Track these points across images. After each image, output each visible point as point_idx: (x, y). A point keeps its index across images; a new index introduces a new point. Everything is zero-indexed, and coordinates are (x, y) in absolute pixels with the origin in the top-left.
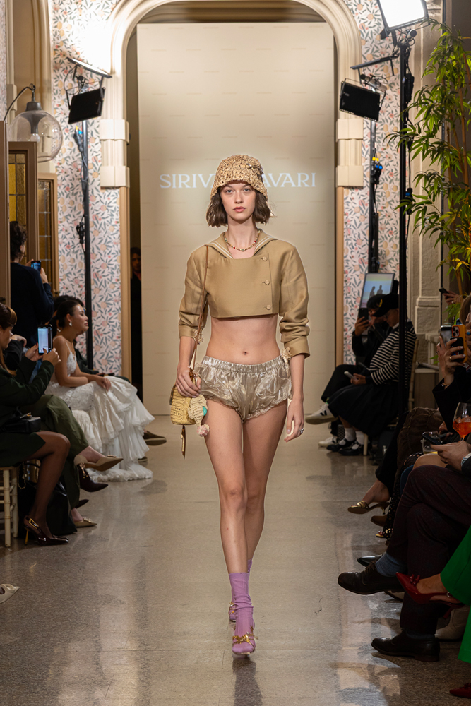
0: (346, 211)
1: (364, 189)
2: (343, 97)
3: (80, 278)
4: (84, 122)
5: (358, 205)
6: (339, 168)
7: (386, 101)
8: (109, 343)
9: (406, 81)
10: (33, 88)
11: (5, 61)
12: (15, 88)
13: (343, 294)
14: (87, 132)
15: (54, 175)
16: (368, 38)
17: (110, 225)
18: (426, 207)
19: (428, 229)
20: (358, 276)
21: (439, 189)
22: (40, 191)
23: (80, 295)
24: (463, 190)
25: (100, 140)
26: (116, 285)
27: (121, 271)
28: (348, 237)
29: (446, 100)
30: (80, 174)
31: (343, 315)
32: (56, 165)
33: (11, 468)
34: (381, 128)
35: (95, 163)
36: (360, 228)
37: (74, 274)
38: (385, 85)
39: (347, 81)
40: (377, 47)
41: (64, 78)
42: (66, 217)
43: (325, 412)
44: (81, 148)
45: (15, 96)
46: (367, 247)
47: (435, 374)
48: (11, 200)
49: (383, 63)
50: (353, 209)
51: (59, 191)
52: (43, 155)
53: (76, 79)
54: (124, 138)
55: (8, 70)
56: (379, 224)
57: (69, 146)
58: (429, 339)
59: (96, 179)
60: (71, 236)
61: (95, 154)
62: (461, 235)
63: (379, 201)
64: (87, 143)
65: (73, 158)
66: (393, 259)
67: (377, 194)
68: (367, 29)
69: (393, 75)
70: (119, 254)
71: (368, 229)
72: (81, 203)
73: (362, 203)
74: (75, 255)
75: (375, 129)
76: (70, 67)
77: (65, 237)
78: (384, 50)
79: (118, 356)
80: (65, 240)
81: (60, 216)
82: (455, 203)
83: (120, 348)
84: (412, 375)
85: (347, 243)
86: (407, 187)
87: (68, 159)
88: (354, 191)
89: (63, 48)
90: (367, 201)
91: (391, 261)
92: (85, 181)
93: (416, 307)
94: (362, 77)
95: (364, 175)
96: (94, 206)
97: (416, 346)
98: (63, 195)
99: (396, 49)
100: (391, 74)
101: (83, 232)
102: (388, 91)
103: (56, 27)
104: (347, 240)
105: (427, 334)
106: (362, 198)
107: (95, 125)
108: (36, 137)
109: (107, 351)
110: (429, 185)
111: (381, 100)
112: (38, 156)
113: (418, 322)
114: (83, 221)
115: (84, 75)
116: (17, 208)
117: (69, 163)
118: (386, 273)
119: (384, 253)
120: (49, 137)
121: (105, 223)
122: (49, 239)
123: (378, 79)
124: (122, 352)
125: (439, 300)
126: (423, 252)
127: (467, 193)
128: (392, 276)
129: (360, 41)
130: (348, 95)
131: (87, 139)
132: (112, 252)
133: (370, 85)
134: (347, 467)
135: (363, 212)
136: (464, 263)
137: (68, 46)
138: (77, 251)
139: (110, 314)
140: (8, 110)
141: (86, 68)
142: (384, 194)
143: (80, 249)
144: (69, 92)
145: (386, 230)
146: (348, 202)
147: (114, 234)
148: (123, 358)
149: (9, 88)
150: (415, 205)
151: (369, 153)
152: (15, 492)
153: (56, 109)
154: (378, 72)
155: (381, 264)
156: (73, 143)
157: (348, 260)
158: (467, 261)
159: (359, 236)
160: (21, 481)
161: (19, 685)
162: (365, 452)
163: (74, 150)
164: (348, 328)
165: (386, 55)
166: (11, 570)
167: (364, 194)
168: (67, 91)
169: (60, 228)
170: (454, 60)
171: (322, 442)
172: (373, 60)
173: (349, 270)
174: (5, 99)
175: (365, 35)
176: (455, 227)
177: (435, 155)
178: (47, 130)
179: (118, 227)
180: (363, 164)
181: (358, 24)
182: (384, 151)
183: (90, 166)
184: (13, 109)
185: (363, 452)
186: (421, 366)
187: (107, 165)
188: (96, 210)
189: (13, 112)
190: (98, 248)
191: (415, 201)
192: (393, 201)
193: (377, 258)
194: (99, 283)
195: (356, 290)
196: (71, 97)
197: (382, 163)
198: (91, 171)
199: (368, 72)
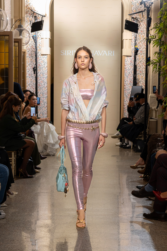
0: (125, 64)
2: (126, 25)
3: (34, 86)
4: (36, 32)
5: (129, 62)
6: (123, 50)
8: (43, 108)
9: (149, 20)
10: (20, 20)
11: (10, 10)
12: (14, 20)
13: (124, 93)
14: (37, 35)
15: (25, 50)
16: (134, 4)
17: (44, 68)
18: (157, 64)
20: (129, 87)
21: (162, 57)
23: (34, 92)
25: (41, 38)
26: (46, 88)
27: (48, 84)
28: (126, 73)
31: (124, 100)
32: (26, 47)
33: (14, 151)
34: (138, 36)
35: (39, 46)
36: (130, 70)
37: (32, 84)
38: (140, 21)
39: (127, 19)
40: (137, 8)
41: (29, 16)
42: (29, 65)
43: (118, 134)
44: (35, 41)
45: (14, 23)
46: (133, 77)
47: (156, 121)
49: (139, 13)
50: (128, 64)
51: (27, 56)
52: (23, 43)
53: (33, 17)
54: (49, 38)
55: (11, 14)
56: (137, 69)
58: (154, 109)
59: (40, 52)
60: (31, 71)
61: (39, 43)
63: (137, 61)
65: (32, 44)
66: (141, 81)
67: (136, 58)
68: (134, 1)
69: (143, 17)
70: (47, 78)
71: (133, 70)
72: (35, 60)
74: (32, 78)
75: (136, 36)
76: (31, 13)
77: (29, 72)
78: (139, 9)
79: (46, 113)
80: (28, 73)
81: (27, 64)
83: (47, 110)
84: (148, 122)
85: (126, 75)
86: (148, 56)
87: (30, 45)
88: (128, 57)
89: (29, 6)
90: (133, 61)
91: (141, 82)
92: (36, 52)
93: (149, 98)
94: (133, 18)
95: (132, 52)
96: (39, 61)
97: (150, 111)
98: (28, 57)
99: (145, 8)
101: (35, 70)
102: (141, 23)
104: (126, 74)
105: (153, 107)
106: (131, 60)
107: (39, 33)
108: (21, 37)
109: (42, 111)
110: (159, 56)
111: (139, 26)
113: (150, 103)
114: (35, 66)
115: (36, 15)
117: (30, 46)
118: (139, 86)
119: (138, 79)
120: (24, 37)
121: (42, 67)
122: (23, 72)
123: (138, 19)
124: (47, 112)
126: (152, 79)
128: (141, 87)
129: (131, 6)
130: (127, 24)
131: (37, 38)
132: (45, 77)
133: (135, 21)
134: (126, 153)
135: (131, 65)
137: (31, 5)
138: (33, 76)
139: (44, 99)
141: (37, 13)
142: (139, 59)
143: (34, 76)
144: (31, 21)
145: (139, 71)
146: (126, 61)
147: (45, 71)
148: (48, 114)
149: (12, 20)
150: (153, 63)
151: (134, 44)
152: (15, 160)
153: (26, 27)
154: (137, 16)
155: (137, 83)
156: (32, 39)
157: (126, 81)
159: (130, 73)
160: (17, 156)
162: (132, 148)
163: (32, 41)
164: (125, 105)
165: (140, 11)
166: (15, 187)
167: (132, 58)
168: (30, 21)
169: (27, 68)
171: (117, 144)
172: (136, 12)
173: (126, 85)
174: (10, 24)
175: (133, 3)
178: (24, 35)
179: (47, 69)
180: (132, 48)
182: (139, 44)
183: (38, 47)
184: (13, 28)
185: (131, 148)
186: (151, 118)
187: (44, 47)
188: (39, 63)
190: (40, 76)
191: (153, 61)
192: (142, 61)
193: (136, 81)
194: (40, 88)
195: (128, 91)
196: (32, 23)
197: (138, 48)
198: (38, 49)
199: (134, 16)
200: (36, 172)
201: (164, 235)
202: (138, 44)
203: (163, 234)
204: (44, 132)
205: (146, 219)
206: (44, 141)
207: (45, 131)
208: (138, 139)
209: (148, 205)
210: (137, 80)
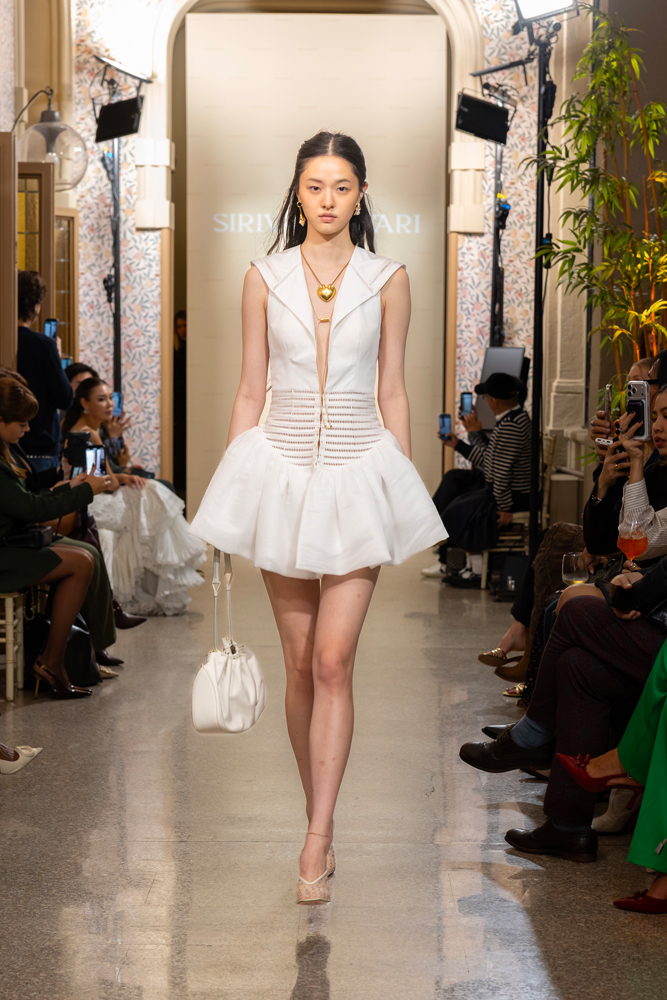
0: (461, 265)
1: (486, 236)
2: (460, 112)
3: (106, 349)
4: (116, 140)
5: (476, 258)
6: (453, 208)
7: (516, 120)
8: (143, 435)
9: (546, 91)
10: (49, 93)
11: (12, 56)
12: (25, 93)
13: (455, 376)
14: (119, 155)
15: (74, 210)
16: (493, 36)
17: (147, 279)
18: (574, 257)
19: (576, 286)
20: (475, 351)
21: (592, 231)
22: (58, 231)
23: (107, 371)
24: (625, 233)
25: (137, 166)
26: (154, 359)
27: (161, 340)
28: (464, 299)
29: (604, 114)
30: (109, 211)
32: (77, 197)
33: (16, 596)
34: (509, 155)
35: (129, 197)
36: (479, 288)
37: (99, 343)
38: (515, 98)
39: (467, 92)
40: (505, 48)
41: (89, 82)
42: (89, 268)
44: (111, 176)
45: (25, 102)
46: (488, 314)
47: (578, 482)
48: (20, 239)
49: (512, 69)
50: (470, 263)
51: (81, 233)
52: (62, 181)
53: (105, 84)
54: (169, 165)
55: (16, 68)
56: (505, 284)
57: (95, 173)
58: (569, 436)
59: (130, 218)
60: (95, 292)
61: (129, 185)
62: (621, 294)
63: (505, 252)
64: (119, 169)
65: (100, 189)
66: (521, 330)
67: (502, 243)
68: (492, 23)
69: (527, 84)
70: (159, 318)
71: (490, 289)
72: (110, 249)
73: (482, 254)
74: (100, 318)
75: (502, 157)
76: (98, 68)
77: (88, 294)
78: (514, 52)
79: (155, 453)
80: (87, 298)
81: (81, 266)
82: (614, 251)
83: (159, 442)
84: (547, 483)
85: (462, 308)
86: (545, 232)
87: (93, 190)
88: (472, 239)
89: (88, 42)
90: (489, 252)
91: (520, 332)
92: (116, 219)
93: (553, 394)
94: (486, 86)
95: (486, 218)
96: (127, 254)
98: (86, 237)
99: (533, 47)
100: (523, 83)
101: (111, 287)
102: (520, 107)
103: (80, 14)
104: (462, 303)
105: (566, 430)
106: (482, 248)
107: (129, 146)
108: (53, 157)
109: (142, 446)
110: (579, 226)
111: (510, 117)
112: (56, 182)
113: (555, 413)
114: (113, 272)
115: (116, 79)
116: (27, 252)
117: (95, 196)
118: (512, 348)
119: (510, 321)
120: (68, 159)
121: (140, 276)
122: (67, 296)
123: (506, 90)
124: (161, 448)
125: (583, 384)
126: (563, 321)
127: (630, 237)
128: (521, 351)
129: (483, 40)
130: (466, 110)
131: (119, 164)
132: (150, 315)
133: (496, 98)
135: (483, 266)
136: (625, 331)
137: (95, 40)
138: (103, 313)
139: (146, 397)
140: (16, 122)
141: (118, 70)
142: (511, 244)
143: (108, 309)
144: (96, 102)
145: (513, 292)
146: (464, 253)
147: (152, 291)
148: (161, 456)
149: (17, 92)
150: (558, 253)
151: (493, 188)
152: (20, 628)
153: (78, 123)
155: (506, 335)
156: (99, 170)
157: (462, 331)
158: (628, 329)
159: (477, 299)
160: (28, 613)
161: (27, 884)
162: (483, 584)
163: (101, 179)
165: (517, 59)
166: (14, 732)
167: (485, 243)
168: (93, 100)
169: (81, 281)
170: (614, 60)
171: (426, 571)
172: (499, 65)
173: (463, 344)
174: (12, 107)
175: (489, 31)
176: (612, 284)
177: (588, 187)
178: (66, 150)
179: (157, 282)
180: (484, 203)
181: (481, 18)
182: (512, 186)
183: (122, 200)
184: (22, 121)
186: (559, 472)
187: (146, 198)
188: (129, 259)
189: (23, 125)
190: (131, 309)
191: (558, 247)
192: (523, 252)
193: (501, 328)
194: (131, 356)
195: (473, 370)
196: (98, 108)
197: (510, 202)
198: (123, 206)
199: (493, 80)
200: (102, 675)
201: (584, 914)
202: (509, 188)
203: (580, 911)
204: (141, 524)
205: (517, 852)
206: (140, 556)
207: (144, 519)
208: (507, 550)
209: (530, 801)
210: (505, 327)
